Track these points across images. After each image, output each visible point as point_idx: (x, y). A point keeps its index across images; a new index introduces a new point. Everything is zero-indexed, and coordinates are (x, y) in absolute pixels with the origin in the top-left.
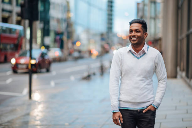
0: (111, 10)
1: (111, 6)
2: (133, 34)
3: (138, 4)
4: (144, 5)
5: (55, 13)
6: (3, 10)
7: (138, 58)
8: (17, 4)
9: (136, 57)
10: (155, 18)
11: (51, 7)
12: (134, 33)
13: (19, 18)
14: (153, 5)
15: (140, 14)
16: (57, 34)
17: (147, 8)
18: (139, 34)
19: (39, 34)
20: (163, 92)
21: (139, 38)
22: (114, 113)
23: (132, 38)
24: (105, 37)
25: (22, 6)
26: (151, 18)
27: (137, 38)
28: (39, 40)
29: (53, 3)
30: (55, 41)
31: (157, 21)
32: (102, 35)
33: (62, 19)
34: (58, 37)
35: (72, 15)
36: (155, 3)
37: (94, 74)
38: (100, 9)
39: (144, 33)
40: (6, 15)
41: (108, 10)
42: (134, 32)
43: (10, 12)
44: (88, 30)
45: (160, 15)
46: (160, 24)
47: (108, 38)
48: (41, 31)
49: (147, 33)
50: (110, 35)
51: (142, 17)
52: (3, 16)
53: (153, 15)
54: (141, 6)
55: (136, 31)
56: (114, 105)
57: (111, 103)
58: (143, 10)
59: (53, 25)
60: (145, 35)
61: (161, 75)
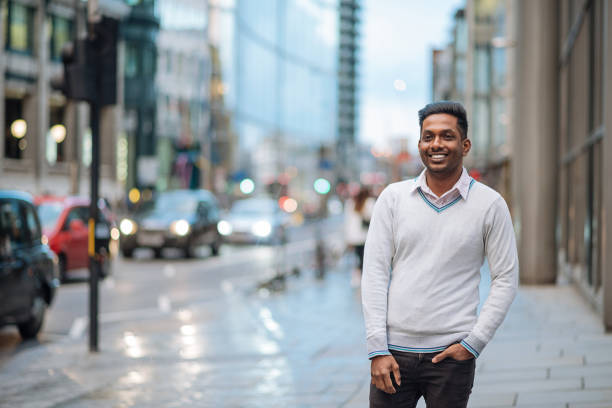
0: (352, 74)
1: (352, 62)
2: (436, 143)
3: (436, 53)
4: (455, 57)
5: (172, 84)
6: (9, 75)
7: (438, 210)
8: (52, 57)
9: (432, 205)
10: (489, 98)
11: (162, 62)
12: (440, 142)
13: (59, 99)
14: (483, 57)
15: (444, 84)
16: (179, 148)
17: (463, 66)
18: (451, 144)
19: (122, 149)
20: (500, 310)
21: (451, 156)
22: (375, 359)
23: (431, 156)
24: (332, 157)
25: (67, 60)
26: (476, 96)
27: (446, 155)
28: (122, 170)
29: (168, 53)
30: (174, 171)
31: (497, 106)
32: (322, 151)
33: (194, 102)
34: (183, 160)
35: (227, 89)
36: (489, 48)
37: (296, 272)
38: (316, 70)
39: (462, 140)
40: (19, 89)
41: (340, 74)
42: (437, 138)
43: (32, 80)
44: (276, 138)
45: (507, 87)
46: (504, 116)
47: (343, 159)
48: (128, 140)
49: (468, 141)
50: (349, 150)
51: (447, 96)
52: (7, 92)
53: (483, 88)
54: (445, 60)
55: (444, 135)
56: (377, 336)
57: (368, 331)
58: (453, 73)
59: (168, 120)
60: (466, 145)
61: (499, 263)
